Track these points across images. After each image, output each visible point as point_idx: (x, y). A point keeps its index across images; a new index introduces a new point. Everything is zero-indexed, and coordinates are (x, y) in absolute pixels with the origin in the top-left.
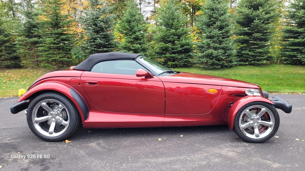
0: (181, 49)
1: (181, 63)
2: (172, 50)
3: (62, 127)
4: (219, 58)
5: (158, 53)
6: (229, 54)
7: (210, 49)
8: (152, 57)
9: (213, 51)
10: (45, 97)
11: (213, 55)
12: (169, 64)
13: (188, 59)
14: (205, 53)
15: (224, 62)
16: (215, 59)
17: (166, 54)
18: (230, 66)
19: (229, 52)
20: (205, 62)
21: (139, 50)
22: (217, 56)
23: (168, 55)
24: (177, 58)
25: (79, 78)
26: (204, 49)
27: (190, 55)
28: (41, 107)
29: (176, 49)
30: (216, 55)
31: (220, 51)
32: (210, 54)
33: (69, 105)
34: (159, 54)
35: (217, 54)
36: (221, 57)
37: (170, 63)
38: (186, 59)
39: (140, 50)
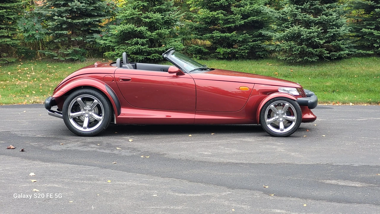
0: (242, 22)
1: (242, 50)
2: (224, 24)
3: (96, 122)
4: (313, 42)
5: (198, 29)
6: (332, 34)
7: (296, 25)
8: (184, 37)
9: (302, 29)
10: (82, 92)
11: (302, 37)
12: (219, 52)
13: (256, 42)
14: (286, 32)
15: (323, 50)
16: (305, 45)
17: (214, 32)
18: (336, 57)
19: (332, 31)
20: (286, 49)
21: (158, 23)
22: (310, 39)
23: (217, 34)
24: (234, 41)
25: (113, 75)
26: (286, 23)
27: (260, 35)
28: (76, 102)
29: (234, 22)
30: (307, 37)
31: (314, 29)
32: (296, 33)
33: (104, 101)
34: (198, 31)
35: (308, 35)
36: (317, 41)
37: (221, 50)
38: (253, 41)
39: (160, 24)
